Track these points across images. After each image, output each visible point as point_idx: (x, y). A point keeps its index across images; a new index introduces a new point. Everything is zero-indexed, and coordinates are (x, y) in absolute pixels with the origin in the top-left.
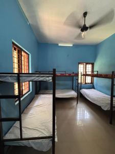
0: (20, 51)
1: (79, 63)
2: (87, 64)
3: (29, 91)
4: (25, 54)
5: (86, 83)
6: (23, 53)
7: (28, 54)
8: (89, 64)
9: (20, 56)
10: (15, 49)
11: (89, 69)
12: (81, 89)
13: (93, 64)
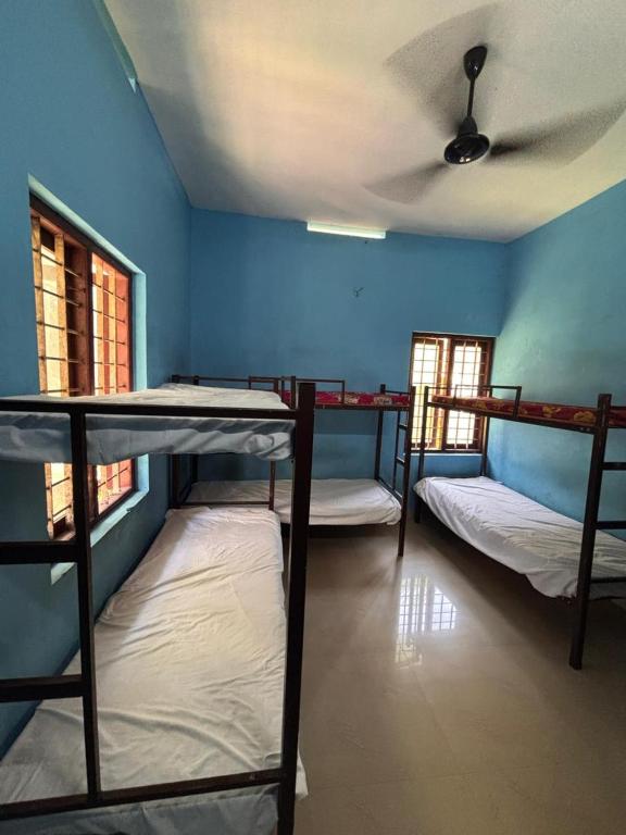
0: (78, 254)
1: (418, 338)
2: (456, 341)
3: (134, 489)
4: (111, 273)
5: (445, 447)
6: (98, 267)
7: (130, 275)
8: (470, 341)
9: (81, 284)
10: (48, 240)
11: (469, 368)
12: (420, 477)
13: (488, 346)
